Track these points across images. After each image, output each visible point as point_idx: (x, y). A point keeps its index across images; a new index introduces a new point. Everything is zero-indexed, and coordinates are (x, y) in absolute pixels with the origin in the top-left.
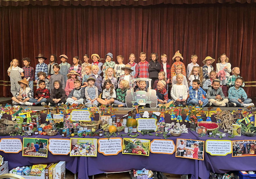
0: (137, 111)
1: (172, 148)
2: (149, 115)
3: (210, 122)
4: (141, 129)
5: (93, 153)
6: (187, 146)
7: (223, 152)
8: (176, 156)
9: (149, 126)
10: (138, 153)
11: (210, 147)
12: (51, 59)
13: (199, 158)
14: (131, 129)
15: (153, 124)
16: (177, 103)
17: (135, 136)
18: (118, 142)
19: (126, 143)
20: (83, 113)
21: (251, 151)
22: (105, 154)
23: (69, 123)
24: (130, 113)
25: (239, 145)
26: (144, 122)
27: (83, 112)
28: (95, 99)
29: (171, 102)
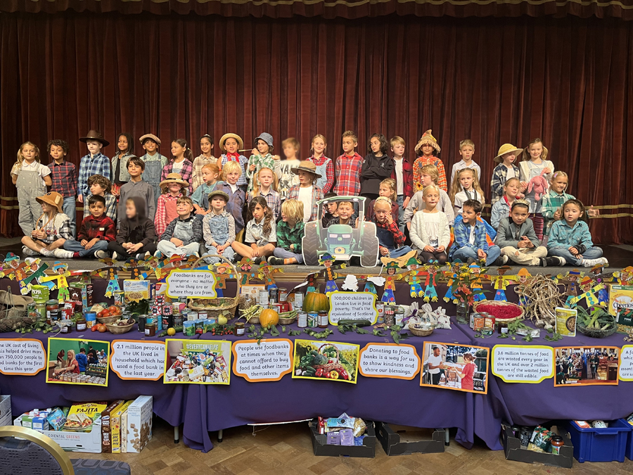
0: (329, 273)
1: (411, 363)
2: (358, 285)
3: (503, 303)
4: (338, 317)
5: (219, 376)
6: (448, 359)
7: (532, 373)
8: (421, 385)
9: (357, 311)
10: (330, 377)
11: (501, 362)
12: (119, 144)
13: (476, 388)
14: (313, 318)
15: (368, 306)
16: (424, 256)
17: (323, 336)
18: (281, 350)
19: (301, 351)
20: (196, 279)
21: (599, 374)
22: (251, 378)
23: (161, 302)
24: (311, 279)
25: (570, 358)
26: (345, 301)
27: (198, 276)
28: (227, 244)
29: (412, 253)
